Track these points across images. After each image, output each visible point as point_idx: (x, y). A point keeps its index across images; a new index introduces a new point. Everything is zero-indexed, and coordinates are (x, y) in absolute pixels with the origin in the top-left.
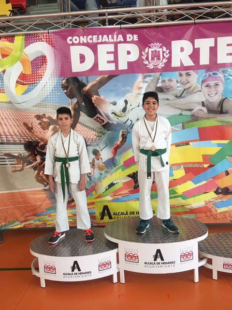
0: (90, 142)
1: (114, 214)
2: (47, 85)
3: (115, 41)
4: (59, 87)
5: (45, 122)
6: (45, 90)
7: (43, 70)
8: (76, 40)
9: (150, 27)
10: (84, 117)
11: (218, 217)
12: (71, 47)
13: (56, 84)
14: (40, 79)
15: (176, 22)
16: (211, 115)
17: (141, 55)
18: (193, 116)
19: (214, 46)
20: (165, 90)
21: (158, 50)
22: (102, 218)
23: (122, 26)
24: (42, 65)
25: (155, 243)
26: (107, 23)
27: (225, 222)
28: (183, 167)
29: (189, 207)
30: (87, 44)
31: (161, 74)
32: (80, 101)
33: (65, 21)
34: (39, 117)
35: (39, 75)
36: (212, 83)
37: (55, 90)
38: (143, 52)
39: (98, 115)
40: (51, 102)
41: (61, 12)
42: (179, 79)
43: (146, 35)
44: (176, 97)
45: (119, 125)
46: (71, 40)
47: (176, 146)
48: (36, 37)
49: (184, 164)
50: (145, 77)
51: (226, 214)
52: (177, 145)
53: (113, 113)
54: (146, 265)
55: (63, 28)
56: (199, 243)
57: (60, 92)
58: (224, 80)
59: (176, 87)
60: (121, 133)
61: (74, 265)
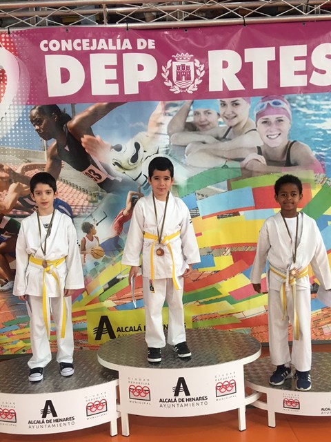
0: (78, 210)
1: (119, 330)
2: (6, 118)
3: (119, 48)
4: (27, 121)
5: (2, 178)
8: (54, 45)
9: (175, 28)
10: (67, 171)
12: (46, 56)
13: (21, 115)
15: (215, 21)
16: (273, 168)
17: (160, 71)
18: (244, 169)
19: (273, 58)
20: (200, 128)
21: (187, 64)
22: (98, 338)
23: (130, 25)
25: (177, 367)
26: (105, 21)
28: (229, 251)
29: (240, 316)
30: (73, 53)
31: (192, 103)
32: (62, 143)
33: (36, 14)
36: (272, 118)
37: (19, 126)
38: (163, 68)
39: (91, 167)
40: (12, 146)
42: (221, 111)
43: (169, 42)
44: (217, 138)
45: (126, 183)
46: (46, 46)
47: (218, 218)
49: (231, 246)
50: (167, 107)
52: (221, 216)
53: (116, 163)
54: (162, 404)
55: (33, 27)
56: (245, 366)
57: (28, 129)
58: (290, 113)
59: (216, 124)
60: (129, 197)
61: (46, 407)
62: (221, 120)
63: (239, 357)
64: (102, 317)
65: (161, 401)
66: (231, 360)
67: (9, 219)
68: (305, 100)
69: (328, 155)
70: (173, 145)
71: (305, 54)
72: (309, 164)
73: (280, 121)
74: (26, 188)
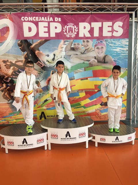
1: (47, 116)
3: (49, 20)
5: (8, 65)
6: (8, 46)
7: (7, 35)
8: (26, 19)
9: (68, 14)
11: (102, 117)
12: (23, 22)
13: (15, 43)
14: (5, 40)
15: (82, 12)
16: (99, 64)
17: (63, 29)
18: (90, 64)
19: (101, 26)
20: (76, 49)
21: (72, 27)
22: (41, 119)
24: (7, 32)
25: (66, 128)
26: (44, 10)
27: (105, 120)
28: (84, 91)
29: (87, 112)
30: (33, 22)
31: (73, 41)
32: (29, 53)
33: (20, 8)
34: (4, 62)
35: (5, 38)
36: (100, 47)
37: (14, 47)
38: (64, 28)
39: (39, 62)
40: (11, 54)
41: (18, 2)
42: (83, 44)
43: (66, 19)
44: (81, 53)
45: (50, 68)
46: (23, 19)
47: (81, 80)
48: (3, 16)
49: (85, 89)
50: (65, 42)
51: (106, 116)
52: (82, 79)
53: (47, 61)
54: (62, 140)
55: (19, 12)
56: (88, 128)
57: (17, 48)
58: (106, 45)
59: (81, 48)
60: (51, 72)
61: (24, 141)
62: (83, 47)
63: (86, 125)
64: (42, 112)
65: (61, 139)
66: (84, 126)
67: (10, 79)
68: (111, 41)
69: (117, 60)
70: (67, 55)
71: (112, 25)
72: (111, 63)
73: (102, 48)
74: (16, 68)
